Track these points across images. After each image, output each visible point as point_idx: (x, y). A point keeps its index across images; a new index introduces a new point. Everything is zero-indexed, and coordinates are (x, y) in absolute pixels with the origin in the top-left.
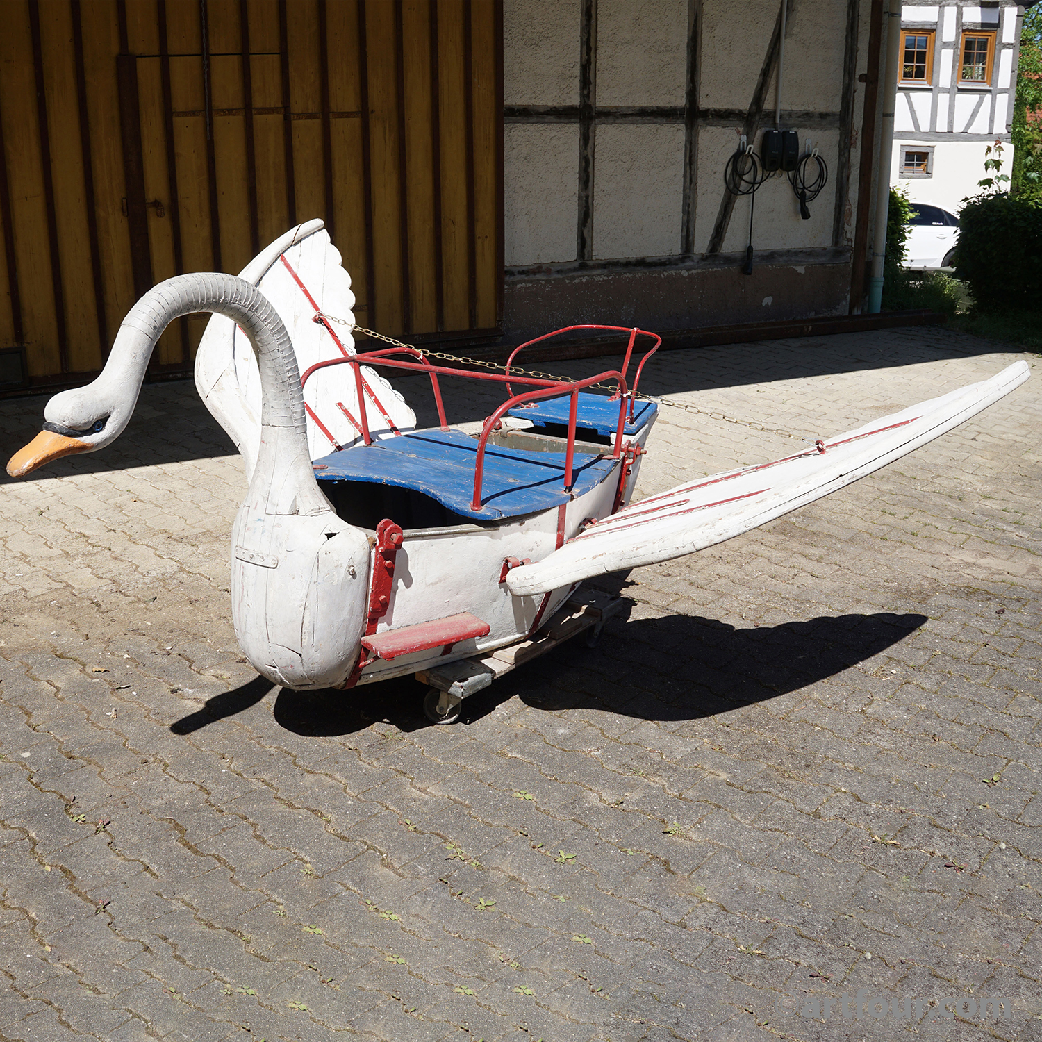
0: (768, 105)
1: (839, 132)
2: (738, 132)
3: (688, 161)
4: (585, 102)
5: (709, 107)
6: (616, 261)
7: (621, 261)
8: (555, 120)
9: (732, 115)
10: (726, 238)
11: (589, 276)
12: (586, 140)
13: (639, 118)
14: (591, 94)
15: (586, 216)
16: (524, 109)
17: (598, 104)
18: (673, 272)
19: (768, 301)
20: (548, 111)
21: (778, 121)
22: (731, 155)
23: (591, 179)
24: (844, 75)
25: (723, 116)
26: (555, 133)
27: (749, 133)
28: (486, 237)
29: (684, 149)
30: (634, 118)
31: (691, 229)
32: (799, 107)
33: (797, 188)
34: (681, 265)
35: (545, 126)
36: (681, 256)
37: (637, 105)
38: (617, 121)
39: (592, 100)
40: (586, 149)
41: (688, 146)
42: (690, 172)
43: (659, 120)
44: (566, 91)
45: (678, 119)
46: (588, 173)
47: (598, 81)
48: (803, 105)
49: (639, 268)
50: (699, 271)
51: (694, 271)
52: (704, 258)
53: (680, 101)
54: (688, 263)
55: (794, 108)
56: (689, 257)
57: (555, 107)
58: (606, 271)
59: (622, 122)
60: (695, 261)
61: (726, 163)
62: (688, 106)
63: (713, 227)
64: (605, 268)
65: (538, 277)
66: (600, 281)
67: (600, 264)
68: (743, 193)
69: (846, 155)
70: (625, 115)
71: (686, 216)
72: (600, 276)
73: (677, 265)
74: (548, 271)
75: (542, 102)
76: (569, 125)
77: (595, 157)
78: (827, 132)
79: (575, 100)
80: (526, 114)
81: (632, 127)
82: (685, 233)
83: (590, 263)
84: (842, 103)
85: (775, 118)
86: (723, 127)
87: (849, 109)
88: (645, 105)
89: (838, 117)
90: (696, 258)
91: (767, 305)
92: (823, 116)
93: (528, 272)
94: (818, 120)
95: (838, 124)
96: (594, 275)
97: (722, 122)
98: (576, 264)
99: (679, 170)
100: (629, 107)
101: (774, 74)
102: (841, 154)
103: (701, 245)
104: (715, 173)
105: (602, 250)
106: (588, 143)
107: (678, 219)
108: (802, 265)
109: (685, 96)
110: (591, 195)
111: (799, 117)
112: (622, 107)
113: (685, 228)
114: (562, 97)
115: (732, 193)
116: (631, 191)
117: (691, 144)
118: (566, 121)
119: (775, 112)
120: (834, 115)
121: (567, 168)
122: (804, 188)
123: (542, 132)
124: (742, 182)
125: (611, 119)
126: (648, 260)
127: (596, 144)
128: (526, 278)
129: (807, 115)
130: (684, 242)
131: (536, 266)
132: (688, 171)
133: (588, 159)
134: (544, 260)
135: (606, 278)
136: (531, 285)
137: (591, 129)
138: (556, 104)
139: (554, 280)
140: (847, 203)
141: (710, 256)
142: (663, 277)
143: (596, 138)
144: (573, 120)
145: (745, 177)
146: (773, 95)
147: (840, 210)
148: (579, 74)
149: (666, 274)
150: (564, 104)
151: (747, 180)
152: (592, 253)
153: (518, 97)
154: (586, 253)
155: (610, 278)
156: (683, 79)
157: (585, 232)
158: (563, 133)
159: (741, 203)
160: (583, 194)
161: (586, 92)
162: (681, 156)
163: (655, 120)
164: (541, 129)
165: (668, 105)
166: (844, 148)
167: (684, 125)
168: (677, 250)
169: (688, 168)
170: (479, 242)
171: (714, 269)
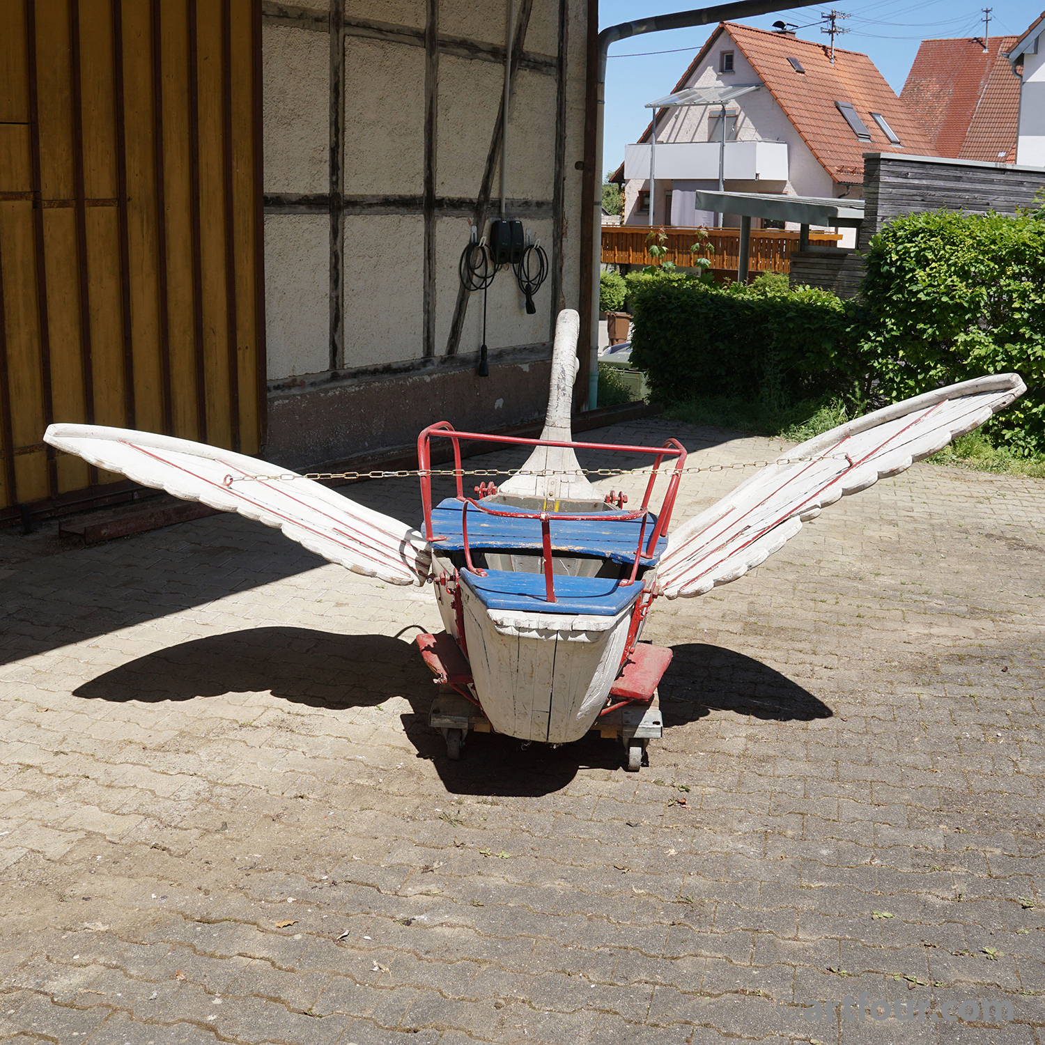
0: (494, 194)
1: (552, 222)
2: (470, 223)
3: (427, 255)
4: (334, 189)
5: (445, 196)
6: (365, 368)
7: (369, 369)
8: (307, 211)
9: (464, 205)
10: (461, 338)
11: (341, 387)
12: (336, 232)
13: (382, 208)
14: (340, 182)
15: (337, 320)
16: (277, 197)
17: (346, 192)
18: (417, 378)
19: (499, 403)
20: (300, 199)
21: (504, 210)
22: (465, 247)
23: (340, 277)
24: (555, 162)
25: (457, 205)
26: (306, 226)
27: (479, 223)
28: (247, 348)
29: (423, 242)
30: (379, 208)
31: (431, 330)
32: (519, 196)
33: (522, 281)
34: (423, 370)
35: (297, 217)
36: (423, 360)
37: (381, 193)
38: (363, 212)
39: (340, 187)
40: (335, 244)
41: (427, 239)
42: (429, 267)
43: (402, 210)
44: (316, 177)
45: (417, 209)
46: (338, 270)
47: (346, 166)
48: (523, 193)
49: (386, 376)
50: (440, 375)
51: (435, 376)
52: (443, 361)
53: (419, 190)
54: (430, 367)
55: (516, 197)
56: (430, 360)
57: (306, 196)
58: (356, 380)
59: (367, 212)
60: (436, 364)
61: (460, 257)
62: (426, 195)
63: (450, 326)
64: (355, 378)
65: (294, 391)
66: (353, 392)
67: (350, 373)
68: (477, 288)
69: (559, 245)
70: (370, 205)
71: (426, 315)
72: (351, 386)
73: (419, 369)
74: (302, 385)
75: (295, 189)
76: (320, 216)
77: (345, 252)
78: (544, 221)
79: (324, 188)
80: (281, 203)
81: (377, 218)
82: (426, 335)
83: (341, 372)
84: (555, 191)
85: (500, 207)
86: (457, 218)
87: (559, 197)
88: (388, 193)
89: (551, 206)
90: (436, 361)
91: (499, 407)
92: (539, 204)
93: (283, 386)
94: (535, 208)
95: (551, 213)
96: (345, 386)
97: (456, 212)
98: (328, 375)
99: (419, 265)
100: (373, 196)
101: (498, 161)
102: (554, 245)
103: (440, 348)
104: (451, 267)
105: (354, 359)
106: (337, 236)
107: (420, 318)
108: (526, 363)
109: (423, 183)
110: (340, 295)
111: (519, 206)
112: (367, 196)
113: (426, 328)
114: (313, 184)
115: (466, 288)
116: (378, 290)
117: (429, 236)
118: (317, 211)
119: (500, 201)
120: (548, 203)
121: (319, 265)
122: (529, 281)
123: (295, 225)
124: (474, 276)
125: (358, 209)
126: (394, 366)
127: (345, 237)
128: (282, 394)
129: (526, 203)
130: (426, 343)
131: (290, 379)
132: (427, 266)
133: (338, 254)
134: (300, 372)
135: (357, 389)
136: (287, 401)
137: (340, 220)
138: (307, 192)
139: (309, 393)
140: (561, 296)
141: (448, 358)
142: (408, 384)
143: (345, 230)
144: (323, 211)
145: (476, 271)
146: (497, 182)
147: (555, 302)
148: (328, 159)
150: (315, 192)
151: (479, 274)
152: (343, 362)
153: (272, 183)
154: (337, 362)
155: (361, 388)
156: (421, 165)
157: (336, 338)
158: (314, 225)
159: (474, 298)
160: (334, 295)
161: (334, 179)
162: (420, 250)
163: (397, 210)
164: (294, 220)
165: (408, 194)
166: (558, 236)
167: (423, 216)
168: (420, 354)
169: (427, 262)
170: (240, 353)
171: (453, 373)
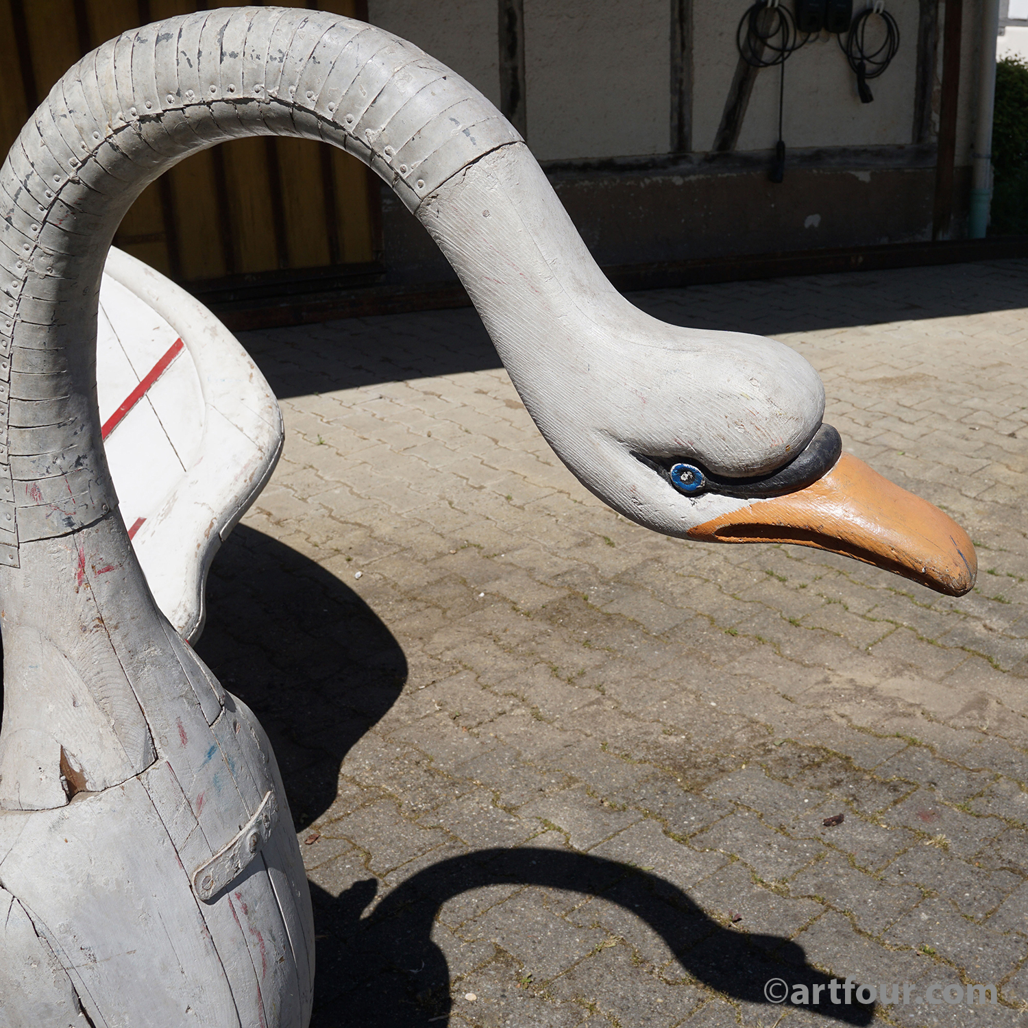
6: (567, 162)
7: (575, 162)
10: (743, 130)
18: (659, 179)
19: (813, 220)
23: (519, 42)
31: (686, 117)
34: (672, 169)
36: (671, 156)
49: (605, 173)
50: (701, 176)
51: (693, 178)
52: (709, 159)
54: (684, 166)
60: (695, 162)
63: (721, 114)
71: (677, 97)
73: (664, 168)
82: (676, 122)
90: (696, 158)
91: (812, 227)
103: (703, 139)
104: (721, 35)
107: (663, 101)
108: (867, 170)
110: (520, 66)
113: (675, 114)
115: (749, 65)
126: (619, 162)
130: (676, 134)
141: (718, 155)
142: (643, 185)
149: (647, 181)
151: (773, 46)
159: (763, 77)
160: (507, 64)
168: (663, 146)
171: (725, 175)
